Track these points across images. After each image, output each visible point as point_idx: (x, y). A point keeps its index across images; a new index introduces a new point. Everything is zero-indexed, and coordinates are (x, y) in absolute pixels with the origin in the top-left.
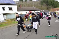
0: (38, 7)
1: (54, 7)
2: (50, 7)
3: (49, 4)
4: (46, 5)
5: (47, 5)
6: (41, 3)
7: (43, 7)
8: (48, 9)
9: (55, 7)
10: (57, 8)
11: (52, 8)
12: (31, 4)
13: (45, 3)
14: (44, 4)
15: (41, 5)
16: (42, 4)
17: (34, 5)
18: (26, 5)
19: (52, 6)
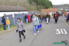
0: (26, 7)
1: (45, 7)
2: (40, 8)
3: (39, 3)
4: (35, 4)
5: (37, 5)
6: (29, 1)
7: (33, 7)
8: (38, 9)
9: (47, 8)
10: (49, 9)
11: (43, 9)
12: (16, 3)
13: (35, 2)
14: (33, 3)
15: (29, 5)
16: (31, 3)
17: (20, 4)
18: (9, 3)
19: (43, 6)
